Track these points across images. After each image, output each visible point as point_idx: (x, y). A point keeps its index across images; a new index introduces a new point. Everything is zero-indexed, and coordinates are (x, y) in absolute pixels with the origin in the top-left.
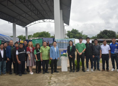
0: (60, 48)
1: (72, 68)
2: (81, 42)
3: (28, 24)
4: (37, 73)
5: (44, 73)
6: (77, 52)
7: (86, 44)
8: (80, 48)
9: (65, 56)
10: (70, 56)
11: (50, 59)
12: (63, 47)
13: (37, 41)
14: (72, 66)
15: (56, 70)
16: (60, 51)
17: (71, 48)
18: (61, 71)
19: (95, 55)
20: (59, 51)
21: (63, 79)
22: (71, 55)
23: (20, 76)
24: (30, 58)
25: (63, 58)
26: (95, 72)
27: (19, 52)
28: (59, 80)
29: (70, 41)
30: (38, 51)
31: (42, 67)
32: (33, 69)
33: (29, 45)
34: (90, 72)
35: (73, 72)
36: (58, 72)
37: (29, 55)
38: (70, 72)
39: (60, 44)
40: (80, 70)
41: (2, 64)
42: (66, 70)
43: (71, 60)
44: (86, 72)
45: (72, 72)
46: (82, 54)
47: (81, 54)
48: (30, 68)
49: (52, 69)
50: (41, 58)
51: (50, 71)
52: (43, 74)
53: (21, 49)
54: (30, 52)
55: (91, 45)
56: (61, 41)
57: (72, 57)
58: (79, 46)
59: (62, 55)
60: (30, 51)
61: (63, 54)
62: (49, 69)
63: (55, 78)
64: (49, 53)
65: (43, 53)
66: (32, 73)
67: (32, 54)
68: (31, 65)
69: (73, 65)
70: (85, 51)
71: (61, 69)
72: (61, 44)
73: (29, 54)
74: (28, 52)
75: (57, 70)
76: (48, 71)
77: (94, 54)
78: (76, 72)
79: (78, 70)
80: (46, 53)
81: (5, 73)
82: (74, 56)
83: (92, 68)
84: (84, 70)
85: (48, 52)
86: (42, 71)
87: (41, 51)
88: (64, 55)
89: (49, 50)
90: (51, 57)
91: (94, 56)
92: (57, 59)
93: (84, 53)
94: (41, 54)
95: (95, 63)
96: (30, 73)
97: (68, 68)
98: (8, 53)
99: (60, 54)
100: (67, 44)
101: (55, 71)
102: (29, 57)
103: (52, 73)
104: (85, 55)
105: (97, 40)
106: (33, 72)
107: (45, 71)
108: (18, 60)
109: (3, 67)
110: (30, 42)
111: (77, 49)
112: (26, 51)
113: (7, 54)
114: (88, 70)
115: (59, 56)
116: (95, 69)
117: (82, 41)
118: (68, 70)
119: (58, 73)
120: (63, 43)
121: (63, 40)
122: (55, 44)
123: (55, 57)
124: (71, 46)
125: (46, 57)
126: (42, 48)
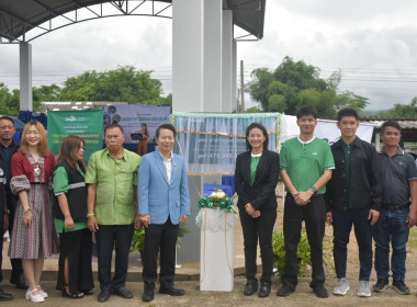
0: (201, 161)
1: (259, 275)
2: (307, 132)
4: (65, 295)
5: (102, 297)
6: (287, 189)
7: (338, 148)
8: (303, 168)
9: (222, 207)
10: (249, 207)
11: (142, 224)
12: (213, 161)
13: (73, 119)
14: (259, 261)
15: (170, 281)
16: (198, 178)
17: (254, 167)
18: (199, 287)
19: (383, 208)
20: (186, 180)
22: (253, 206)
24: (29, 216)
25: (208, 216)
26: (381, 298)
29: (255, 125)
30: (74, 176)
31: (95, 266)
32: (46, 275)
33: (27, 144)
34: (354, 300)
35: (264, 295)
37: (24, 196)
38: (246, 294)
39: (198, 140)
40: (298, 287)
42: (226, 283)
43: (255, 231)
44: (331, 299)
45: (255, 297)
46: (314, 197)
47: (304, 196)
50: (91, 214)
51: (141, 285)
52: (99, 300)
54: (33, 183)
55: (362, 154)
56: (203, 128)
57: (258, 214)
58: (296, 154)
59: (204, 204)
60: (30, 175)
61: (214, 194)
62: (135, 277)
64: (135, 187)
66: (38, 296)
67: (39, 194)
68: (33, 253)
69: (262, 256)
70: (329, 184)
71: (197, 277)
72: (202, 142)
73: (27, 191)
75: (177, 285)
76: (129, 285)
77: (378, 200)
78: (278, 295)
79: (289, 284)
80: (121, 186)
82: (268, 207)
83: (364, 275)
84: (318, 287)
85: (129, 185)
87: (90, 178)
88: (216, 202)
89: (135, 173)
90: (143, 208)
91: (375, 213)
92: (174, 222)
93: (323, 192)
94: (91, 190)
95: (382, 251)
96: (29, 293)
97: (237, 273)
99: (193, 193)
101: (167, 290)
102: (26, 207)
103: (148, 296)
105: (398, 127)
106: (44, 288)
110: (33, 128)
111: (284, 172)
112: (8, 176)
114: (343, 289)
115: (187, 208)
116: (382, 282)
118: (236, 285)
119: (182, 300)
120: (214, 137)
121: (214, 119)
122: (167, 140)
123: (165, 209)
124: (256, 156)
125: (120, 207)
126: (99, 158)
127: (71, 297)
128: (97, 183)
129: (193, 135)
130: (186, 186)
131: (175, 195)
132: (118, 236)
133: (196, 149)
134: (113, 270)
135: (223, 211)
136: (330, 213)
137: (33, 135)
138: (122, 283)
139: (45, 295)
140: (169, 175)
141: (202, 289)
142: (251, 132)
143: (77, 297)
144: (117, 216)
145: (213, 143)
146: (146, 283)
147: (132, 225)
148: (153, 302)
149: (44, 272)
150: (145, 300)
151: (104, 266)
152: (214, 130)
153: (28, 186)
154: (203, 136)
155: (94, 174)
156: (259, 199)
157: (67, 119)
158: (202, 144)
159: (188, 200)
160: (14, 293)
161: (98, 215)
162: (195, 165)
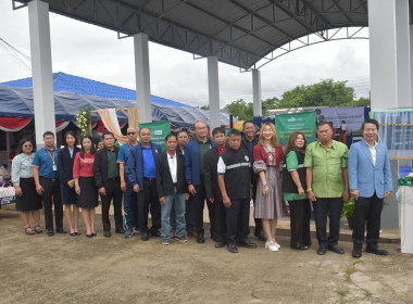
0: (397, 148)
3: (262, 56)
5: (320, 251)
11: (351, 196)
12: (408, 147)
13: (293, 119)
15: (375, 243)
16: (394, 162)
18: (399, 250)
21: (406, 289)
23: (232, 251)
24: (267, 189)
25: (407, 192)
27: (227, 163)
28: (386, 288)
31: (313, 227)
32: (279, 232)
33: (264, 139)
36: (383, 253)
37: (262, 175)
39: (395, 131)
41: (173, 205)
48: (267, 226)
49: (357, 237)
50: (310, 189)
51: (350, 245)
52: (318, 253)
53: (233, 151)
54: (268, 166)
56: (399, 120)
59: (402, 182)
60: (266, 160)
62: (346, 238)
63: (367, 278)
65: (316, 171)
66: (275, 247)
67: (272, 174)
71: (398, 241)
72: (398, 132)
73: (265, 171)
74: (259, 166)
75: (381, 247)
76: (341, 243)
80: (331, 168)
81: (183, 238)
86: (314, 241)
87: (307, 162)
89: (344, 158)
92: (379, 196)
94: (308, 172)
96: (267, 244)
98: (190, 165)
99: (394, 175)
101: (372, 249)
102: (265, 183)
103: (356, 254)
106: (278, 241)
107: (329, 244)
108: (224, 194)
109: (178, 215)
110: (268, 127)
112: (252, 161)
113: (188, 169)
115: (391, 186)
119: (386, 259)
120: (409, 127)
121: (409, 113)
122: (371, 132)
123: (372, 186)
125: (331, 185)
126: (314, 148)
127: (299, 249)
128: (313, 166)
129: (390, 127)
130: (389, 168)
131: (379, 175)
132: (330, 206)
133: (393, 138)
134: (328, 231)
137: (268, 132)
138: (336, 242)
140: (374, 159)
141: (403, 251)
144: (330, 191)
145: (408, 132)
146: (355, 243)
147: (342, 198)
148: (361, 259)
149: (277, 230)
150: (354, 256)
151: (321, 228)
152: (409, 122)
153: (265, 168)
154: (398, 127)
155: (310, 160)
157: (289, 120)
158: (398, 134)
159: (390, 179)
160: (257, 243)
161: (315, 190)
162: (393, 151)
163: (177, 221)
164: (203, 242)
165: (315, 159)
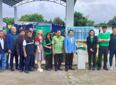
3: (18, 2)
7: (112, 35)
10: (91, 49)
12: (77, 38)
18: (77, 68)
24: (39, 51)
25: (80, 51)
27: (27, 42)
36: (74, 69)
37: (38, 47)
43: (91, 55)
50: (53, 51)
54: (40, 43)
56: (75, 30)
57: (93, 51)
59: (79, 48)
65: (56, 45)
67: (41, 46)
73: (39, 45)
74: (37, 43)
86: (54, 67)
88: (82, 48)
89: (64, 41)
90: (66, 50)
92: (73, 52)
98: (9, 43)
100: (83, 33)
102: (39, 49)
104: (109, 49)
108: (25, 53)
109: (3, 61)
110: (40, 30)
113: (8, 44)
117: (106, 31)
119: (75, 71)
120: (78, 32)
124: (92, 37)
126: (55, 38)
127: (48, 70)
135: (83, 50)
136: (109, 51)
137: (40, 32)
139: (42, 70)
142: (91, 32)
143: (50, 70)
145: (77, 34)
152: (78, 31)
153: (39, 44)
156: (94, 47)
161: (55, 51)
163: (3, 64)
164: (14, 71)
165: (56, 42)
